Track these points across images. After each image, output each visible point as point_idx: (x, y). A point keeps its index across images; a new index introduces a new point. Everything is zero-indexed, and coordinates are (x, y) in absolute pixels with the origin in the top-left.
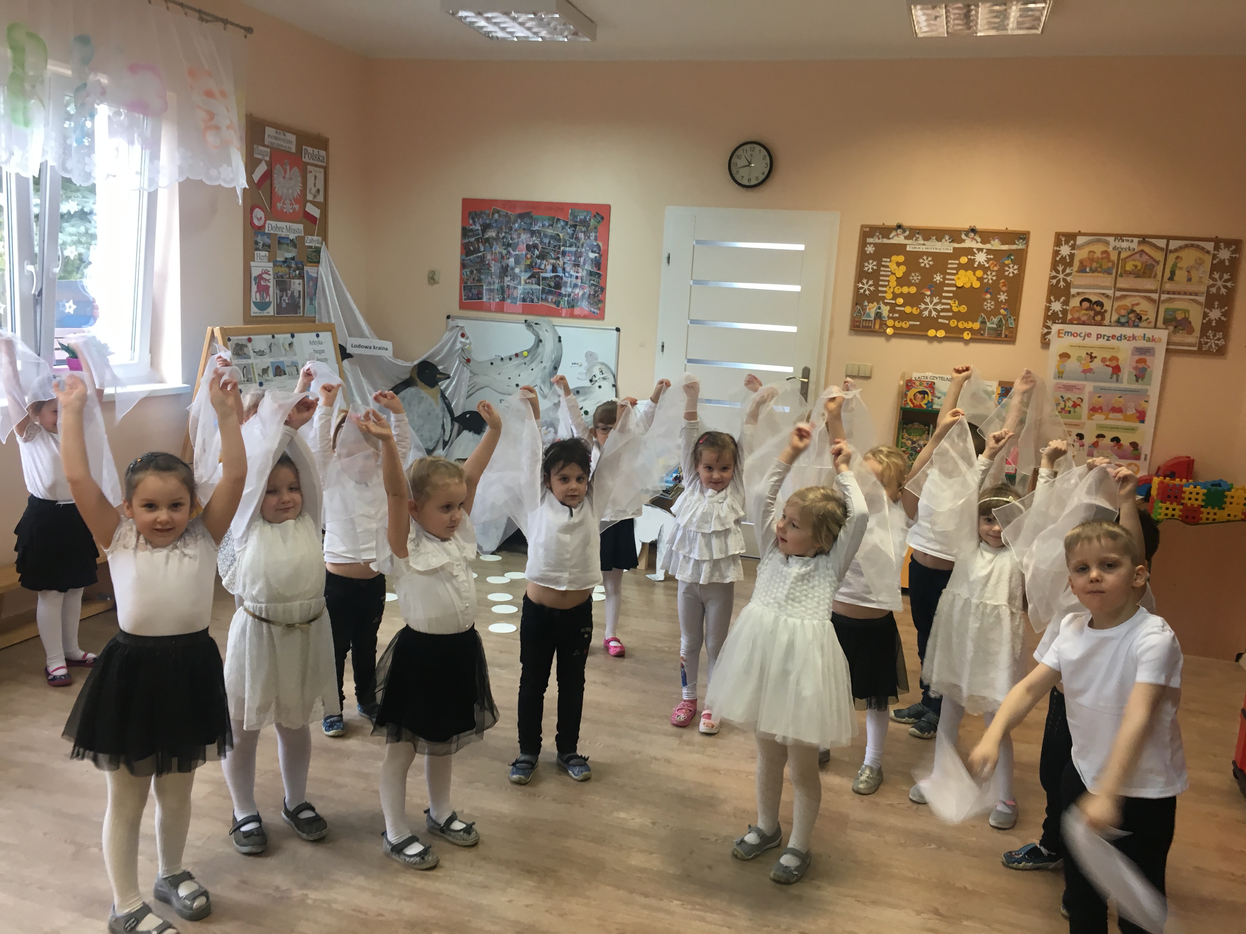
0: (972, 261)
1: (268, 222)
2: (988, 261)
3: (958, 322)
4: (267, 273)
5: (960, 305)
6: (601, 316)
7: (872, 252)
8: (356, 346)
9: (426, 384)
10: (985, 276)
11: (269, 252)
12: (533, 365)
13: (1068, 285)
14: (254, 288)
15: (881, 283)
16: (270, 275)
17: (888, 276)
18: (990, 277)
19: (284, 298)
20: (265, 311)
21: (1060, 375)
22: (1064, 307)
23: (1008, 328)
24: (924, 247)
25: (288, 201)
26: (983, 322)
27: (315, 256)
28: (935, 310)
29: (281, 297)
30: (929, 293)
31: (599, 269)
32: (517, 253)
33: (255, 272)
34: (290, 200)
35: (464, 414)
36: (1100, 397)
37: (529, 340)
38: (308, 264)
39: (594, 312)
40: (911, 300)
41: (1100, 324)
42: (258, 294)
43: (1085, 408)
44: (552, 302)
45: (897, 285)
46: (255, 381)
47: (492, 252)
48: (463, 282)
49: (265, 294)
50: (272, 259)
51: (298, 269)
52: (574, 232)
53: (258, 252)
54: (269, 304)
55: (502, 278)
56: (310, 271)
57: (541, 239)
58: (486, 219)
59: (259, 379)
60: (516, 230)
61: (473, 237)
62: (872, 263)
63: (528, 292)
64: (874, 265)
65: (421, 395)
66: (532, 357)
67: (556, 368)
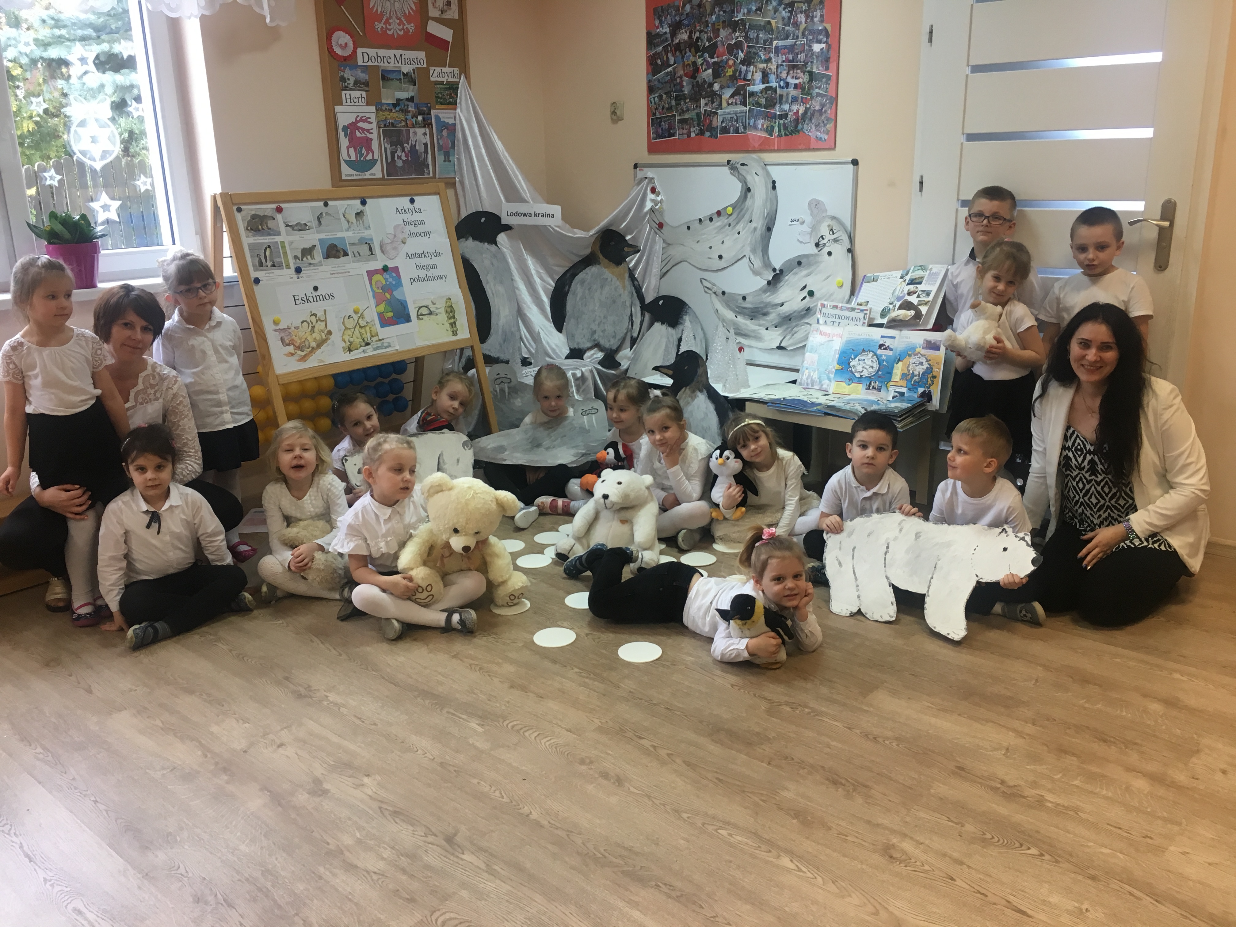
1: (360, 51)
4: (366, 120)
6: (829, 144)
8: (512, 214)
9: (610, 261)
11: (366, 91)
12: (739, 227)
14: (344, 142)
16: (371, 123)
19: (399, 153)
20: (367, 173)
25: (393, 20)
27: (449, 95)
29: (393, 153)
31: (827, 69)
32: (716, 60)
33: (343, 119)
34: (399, 19)
35: (657, 299)
37: (733, 190)
38: (437, 107)
39: (822, 139)
42: (352, 150)
44: (762, 128)
46: (288, 267)
47: (684, 63)
48: (651, 113)
49: (364, 150)
50: (373, 100)
51: (420, 114)
52: (791, 14)
53: (348, 92)
54: (373, 162)
55: (698, 101)
56: (440, 115)
57: (747, 33)
58: (676, 15)
59: (294, 264)
60: (713, 25)
61: (660, 45)
63: (732, 118)
65: (605, 277)
66: (738, 215)
67: (769, 229)
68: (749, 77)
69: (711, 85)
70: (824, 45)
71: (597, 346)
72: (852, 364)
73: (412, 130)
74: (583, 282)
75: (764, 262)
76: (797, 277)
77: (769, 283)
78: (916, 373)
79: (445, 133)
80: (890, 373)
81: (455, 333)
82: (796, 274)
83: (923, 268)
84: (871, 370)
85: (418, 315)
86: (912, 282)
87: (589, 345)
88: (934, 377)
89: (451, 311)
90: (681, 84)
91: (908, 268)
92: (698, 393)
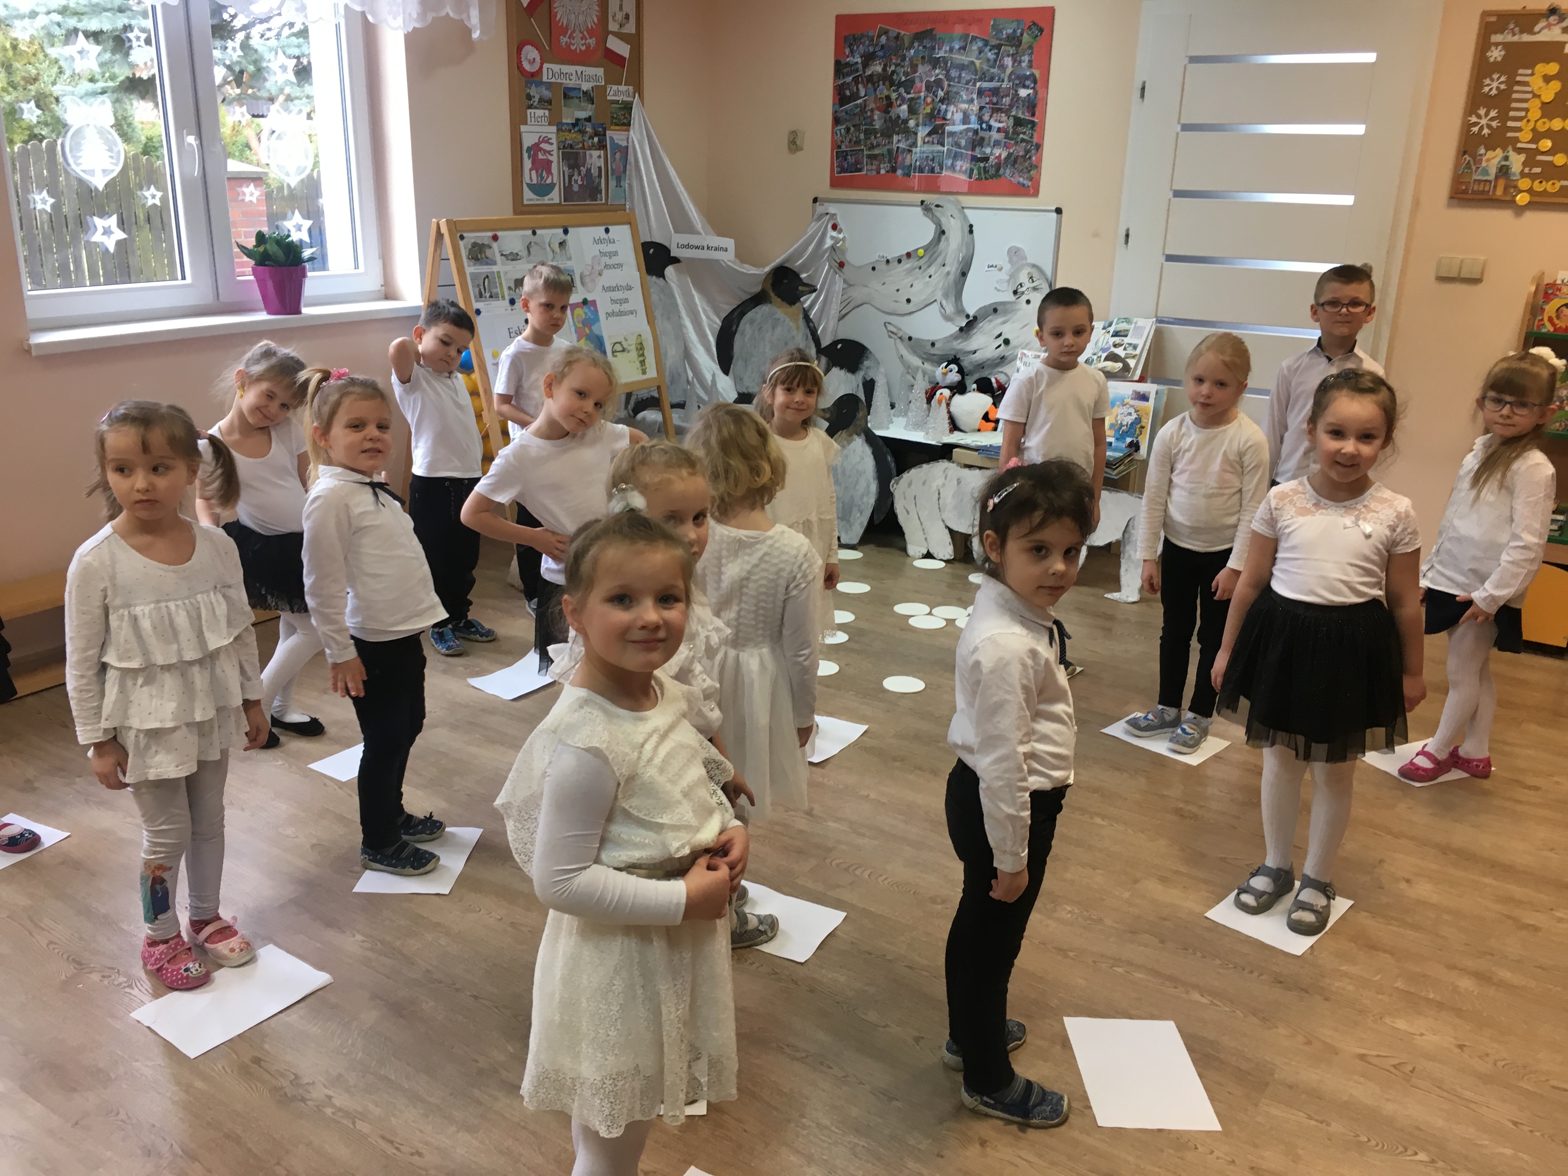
1: (546, 66)
4: (547, 141)
6: (1034, 191)
7: (1499, 59)
8: (683, 246)
9: (783, 300)
11: (549, 110)
12: (931, 270)
14: (528, 164)
15: (1512, 114)
16: (552, 144)
17: (1526, 101)
19: (576, 177)
20: (546, 198)
25: (577, 35)
27: (624, 115)
29: (570, 177)
31: (1033, 115)
32: (912, 95)
33: (528, 140)
34: (582, 33)
35: (835, 343)
38: (612, 127)
39: (1024, 185)
42: (534, 172)
44: (961, 171)
45: (1542, 116)
46: (503, 298)
47: (876, 96)
48: (836, 145)
49: (544, 173)
50: (555, 120)
51: (596, 135)
52: (997, 57)
53: (532, 111)
54: (552, 186)
55: (890, 137)
56: (615, 137)
57: (948, 71)
58: (869, 45)
59: (509, 295)
60: (911, 59)
61: (850, 75)
62: (1498, 79)
63: (927, 157)
64: (1501, 83)
65: (776, 316)
66: (930, 258)
67: (964, 274)
68: (949, 116)
69: (906, 122)
70: (1031, 91)
73: (588, 152)
74: (752, 322)
75: (957, 306)
76: (992, 324)
77: (961, 329)
78: (1124, 423)
79: (618, 155)
81: (646, 373)
82: (990, 321)
83: (1128, 321)
86: (1116, 334)
88: (1143, 427)
89: (642, 348)
90: (872, 116)
91: (1110, 320)
92: (855, 437)
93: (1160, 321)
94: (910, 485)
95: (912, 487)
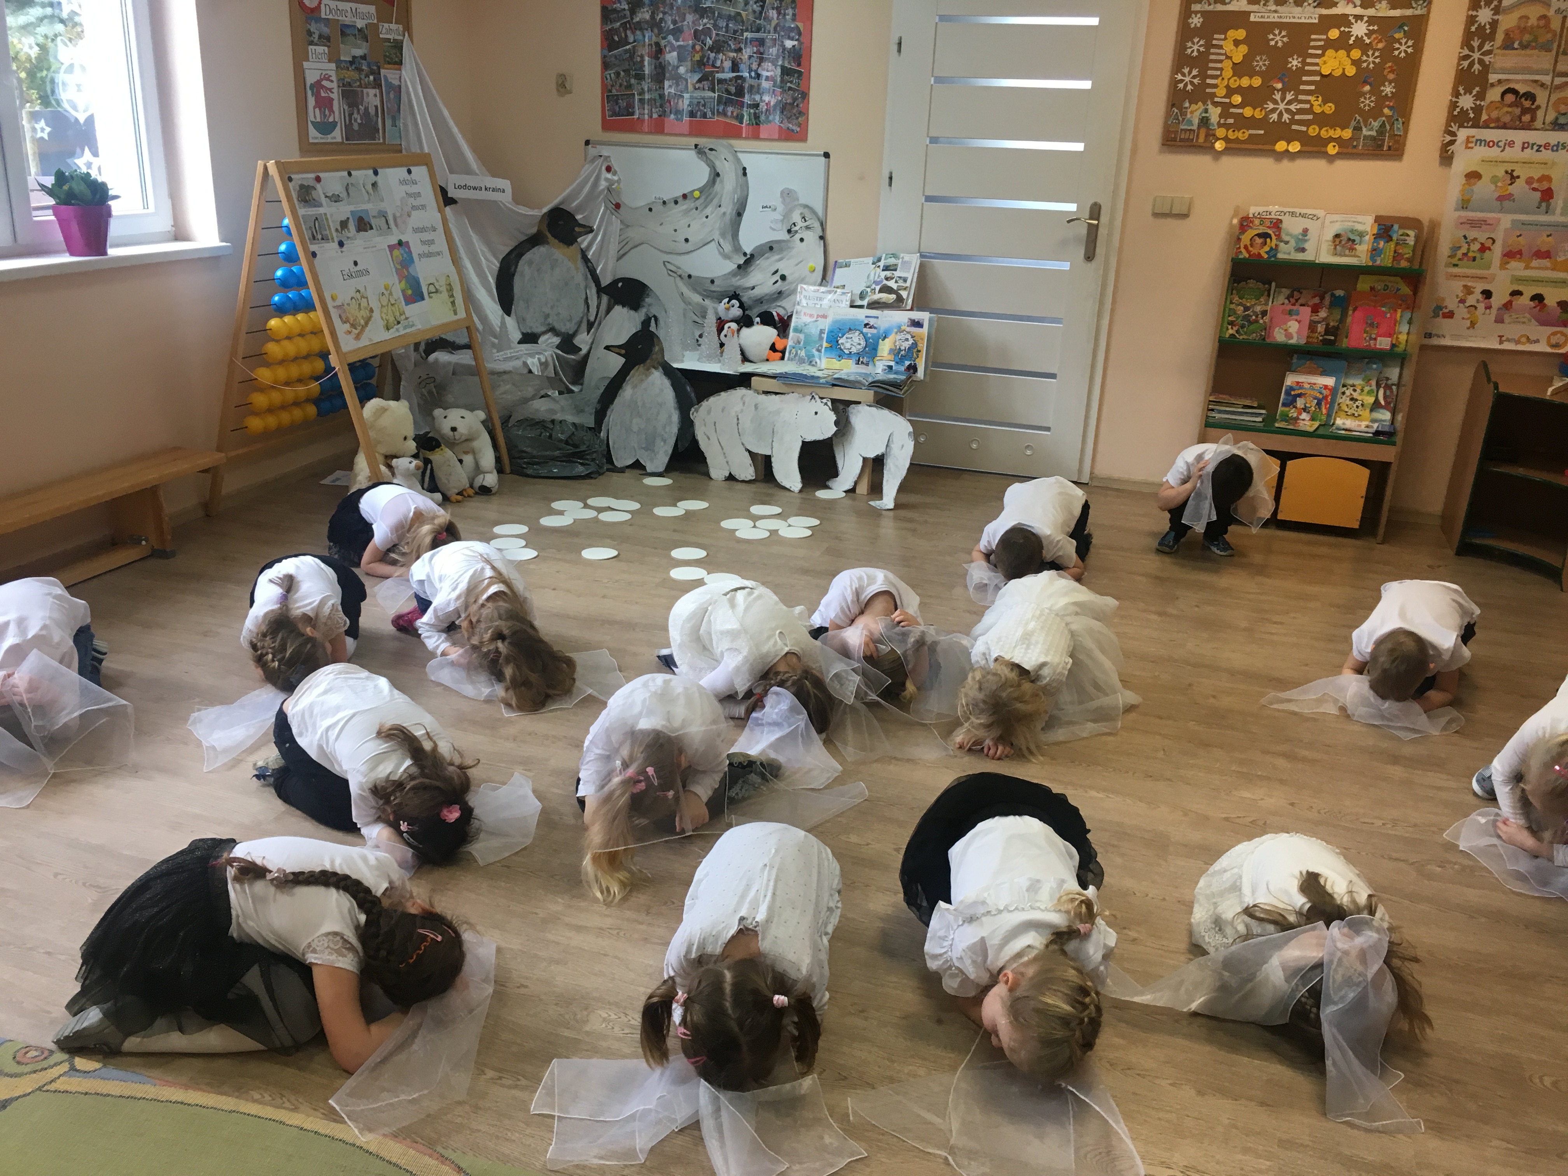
0: (1346, 35)
2: (1369, 34)
3: (1320, 129)
4: (328, 78)
5: (1325, 102)
6: (801, 136)
7: (1199, 25)
8: (460, 187)
9: (560, 241)
10: (1365, 58)
11: (329, 47)
12: (708, 211)
13: (1486, 68)
14: (311, 101)
15: (1209, 72)
16: (332, 81)
17: (1221, 61)
18: (1371, 59)
19: (355, 115)
20: (329, 136)
21: (1464, 204)
22: (1478, 103)
23: (1393, 136)
24: (1276, 15)
26: (1358, 129)
27: (396, 54)
28: (1288, 111)
29: (351, 115)
30: (1279, 86)
31: (799, 65)
32: (682, 43)
33: (311, 77)
35: (615, 282)
36: (1520, 235)
37: (700, 174)
38: (386, 66)
39: (793, 131)
40: (1253, 97)
41: (1528, 127)
42: (317, 110)
43: (1498, 250)
44: (732, 116)
45: (1233, 76)
46: (330, 240)
47: (645, 42)
48: (606, 89)
49: (327, 111)
50: (334, 57)
51: (372, 74)
52: (763, 9)
53: (313, 47)
54: (334, 125)
55: (661, 82)
56: (389, 76)
57: (715, 21)
59: (337, 237)
60: (678, 8)
61: (618, 21)
62: (1198, 42)
63: (699, 103)
64: (1200, 46)
65: (554, 257)
66: (706, 199)
67: (740, 214)
68: (718, 64)
69: (676, 68)
70: (796, 43)
71: (552, 330)
72: (840, 342)
74: (530, 263)
75: (734, 246)
76: (769, 261)
77: (739, 267)
78: (903, 348)
80: (875, 349)
81: (456, 314)
82: (768, 258)
83: (895, 256)
84: (859, 347)
85: (429, 294)
86: (886, 268)
87: (543, 329)
88: (919, 351)
89: (450, 289)
90: (641, 63)
91: (878, 255)
92: (653, 370)
93: (922, 256)
94: (709, 412)
95: (712, 414)
